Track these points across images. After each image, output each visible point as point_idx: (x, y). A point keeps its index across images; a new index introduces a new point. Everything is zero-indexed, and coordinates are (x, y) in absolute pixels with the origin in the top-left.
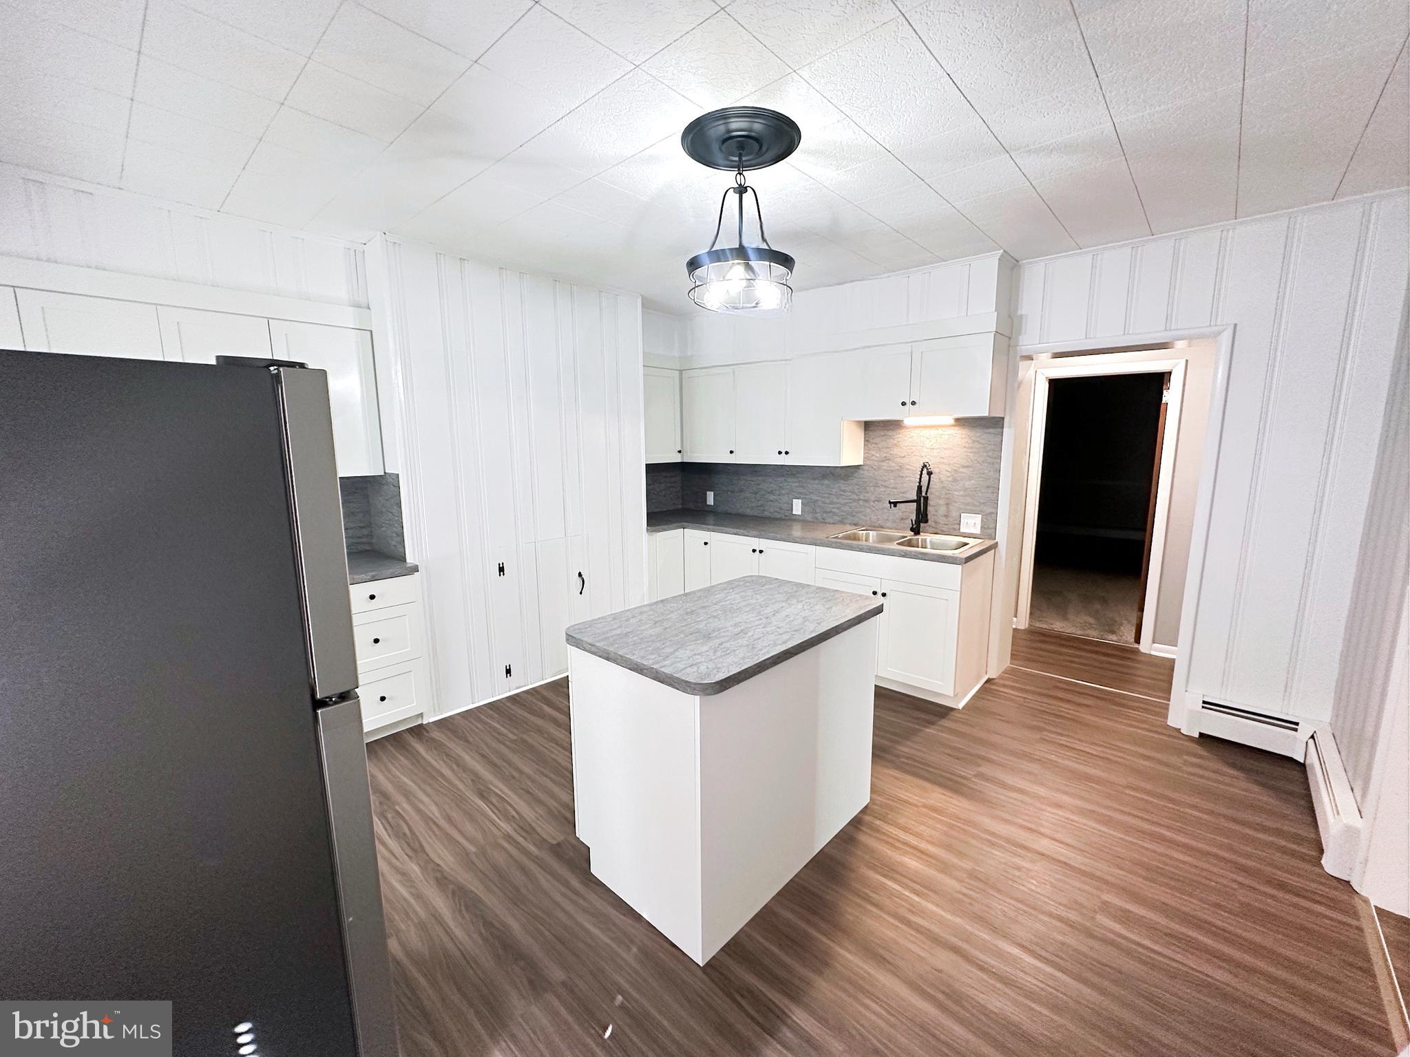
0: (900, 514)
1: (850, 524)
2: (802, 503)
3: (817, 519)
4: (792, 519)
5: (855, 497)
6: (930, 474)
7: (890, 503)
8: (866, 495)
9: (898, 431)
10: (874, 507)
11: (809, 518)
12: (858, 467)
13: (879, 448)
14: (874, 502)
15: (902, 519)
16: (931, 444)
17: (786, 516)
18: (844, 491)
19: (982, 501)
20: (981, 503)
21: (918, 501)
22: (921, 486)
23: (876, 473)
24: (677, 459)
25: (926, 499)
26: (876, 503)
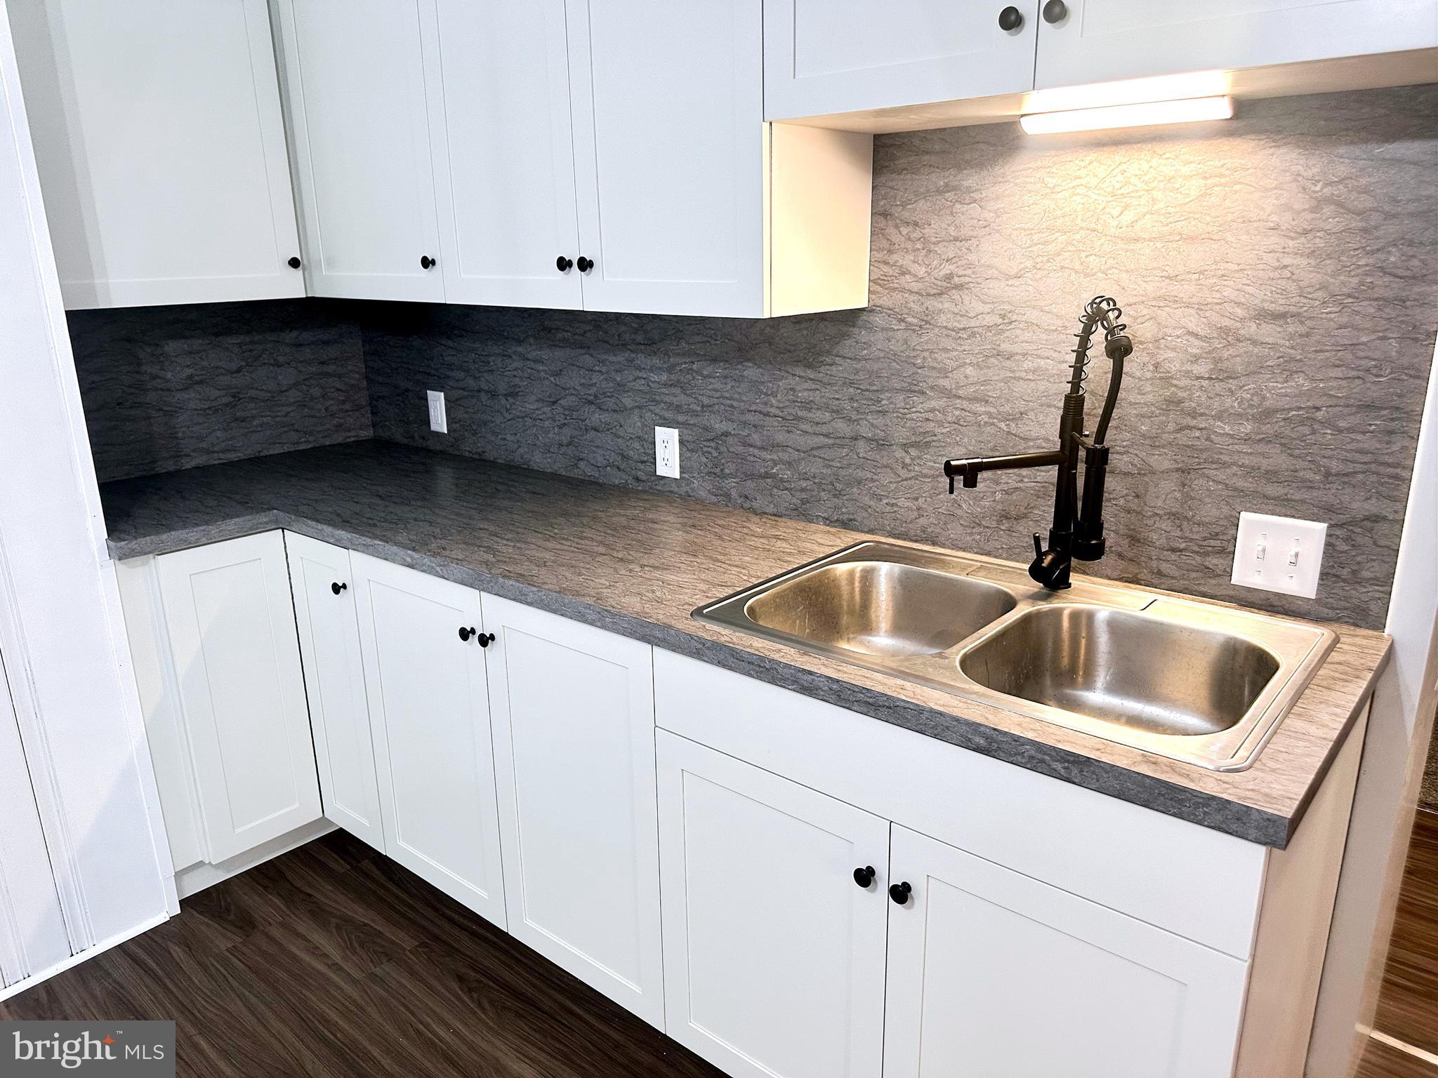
0: (999, 496)
1: (828, 521)
2: (681, 442)
3: (727, 496)
4: (656, 489)
5: (841, 426)
6: (1119, 350)
7: (950, 470)
8: (879, 421)
9: (998, 170)
10: (905, 466)
11: (702, 488)
12: (848, 318)
13: (924, 239)
14: (905, 447)
15: (1005, 516)
16: (1128, 217)
17: (638, 479)
18: (807, 405)
19: (1335, 466)
20: (1328, 474)
21: (1064, 459)
22: (1081, 400)
23: (914, 341)
24: (290, 287)
25: (1099, 459)
26: (913, 452)
